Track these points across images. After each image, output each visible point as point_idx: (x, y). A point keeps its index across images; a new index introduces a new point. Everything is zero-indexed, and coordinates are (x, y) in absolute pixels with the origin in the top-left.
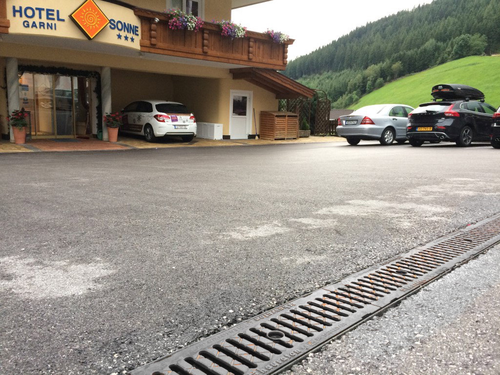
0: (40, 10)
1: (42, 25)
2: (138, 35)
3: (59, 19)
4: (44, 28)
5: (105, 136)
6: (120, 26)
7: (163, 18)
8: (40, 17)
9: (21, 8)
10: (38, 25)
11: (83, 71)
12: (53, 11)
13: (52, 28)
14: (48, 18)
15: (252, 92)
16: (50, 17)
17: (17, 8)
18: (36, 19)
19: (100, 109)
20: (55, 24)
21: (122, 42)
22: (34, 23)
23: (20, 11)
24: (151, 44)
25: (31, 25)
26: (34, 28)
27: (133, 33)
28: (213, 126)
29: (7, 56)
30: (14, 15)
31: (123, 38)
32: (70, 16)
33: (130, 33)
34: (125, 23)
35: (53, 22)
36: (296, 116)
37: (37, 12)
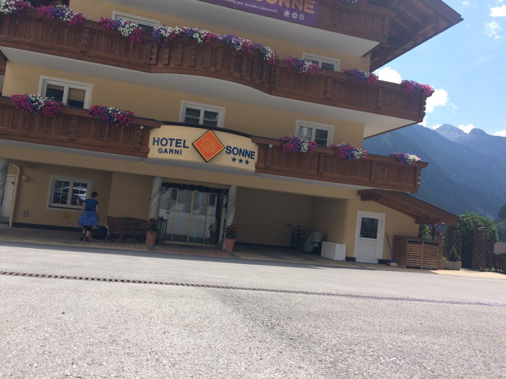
0: (172, 140)
1: (171, 151)
2: (253, 159)
3: (184, 146)
4: (173, 153)
5: (224, 246)
6: (235, 151)
7: (278, 144)
8: (171, 145)
12: (181, 140)
13: (178, 153)
15: (384, 215)
16: (178, 145)
17: (156, 139)
20: (181, 150)
21: (236, 164)
22: (166, 149)
23: (158, 141)
24: (266, 166)
26: (166, 153)
27: (249, 157)
28: (335, 246)
30: (154, 144)
31: (237, 161)
32: (193, 144)
33: (246, 156)
34: (241, 149)
35: (180, 149)
36: (436, 244)
37: (169, 142)
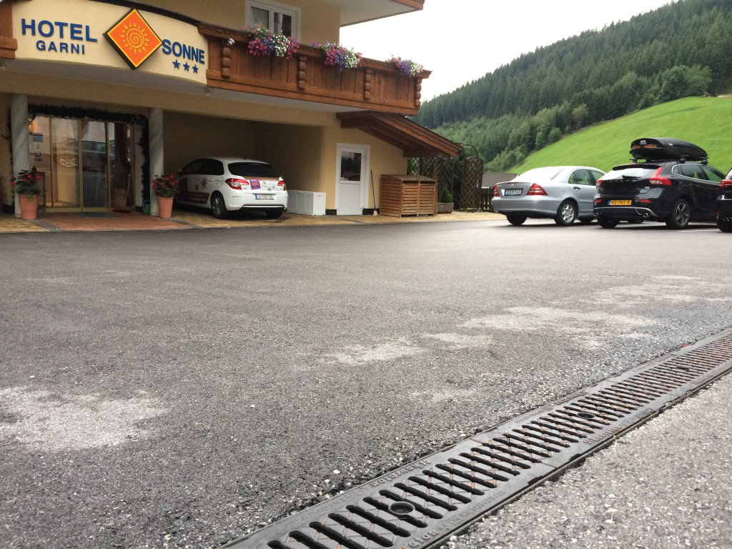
0: (62, 25)
1: (64, 47)
2: (203, 63)
3: (88, 39)
4: (67, 51)
5: (154, 209)
6: (177, 50)
7: (240, 39)
8: (62, 36)
9: (33, 22)
10: (58, 47)
11: (123, 115)
12: (80, 26)
13: (78, 52)
14: (73, 37)
15: (368, 147)
16: (76, 35)
17: (28, 23)
18: (56, 38)
19: (146, 169)
20: (83, 46)
21: (181, 73)
22: (52, 43)
23: (32, 27)
24: (223, 76)
25: (47, 47)
26: (53, 51)
27: (197, 61)
28: (312, 196)
29: (12, 91)
30: (24, 33)
31: (181, 67)
32: (106, 35)
33: (193, 59)
34: (184, 46)
35: (80, 43)
36: (433, 183)
37: (57, 29)
